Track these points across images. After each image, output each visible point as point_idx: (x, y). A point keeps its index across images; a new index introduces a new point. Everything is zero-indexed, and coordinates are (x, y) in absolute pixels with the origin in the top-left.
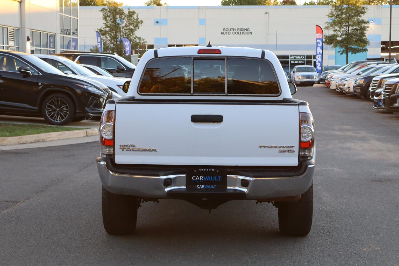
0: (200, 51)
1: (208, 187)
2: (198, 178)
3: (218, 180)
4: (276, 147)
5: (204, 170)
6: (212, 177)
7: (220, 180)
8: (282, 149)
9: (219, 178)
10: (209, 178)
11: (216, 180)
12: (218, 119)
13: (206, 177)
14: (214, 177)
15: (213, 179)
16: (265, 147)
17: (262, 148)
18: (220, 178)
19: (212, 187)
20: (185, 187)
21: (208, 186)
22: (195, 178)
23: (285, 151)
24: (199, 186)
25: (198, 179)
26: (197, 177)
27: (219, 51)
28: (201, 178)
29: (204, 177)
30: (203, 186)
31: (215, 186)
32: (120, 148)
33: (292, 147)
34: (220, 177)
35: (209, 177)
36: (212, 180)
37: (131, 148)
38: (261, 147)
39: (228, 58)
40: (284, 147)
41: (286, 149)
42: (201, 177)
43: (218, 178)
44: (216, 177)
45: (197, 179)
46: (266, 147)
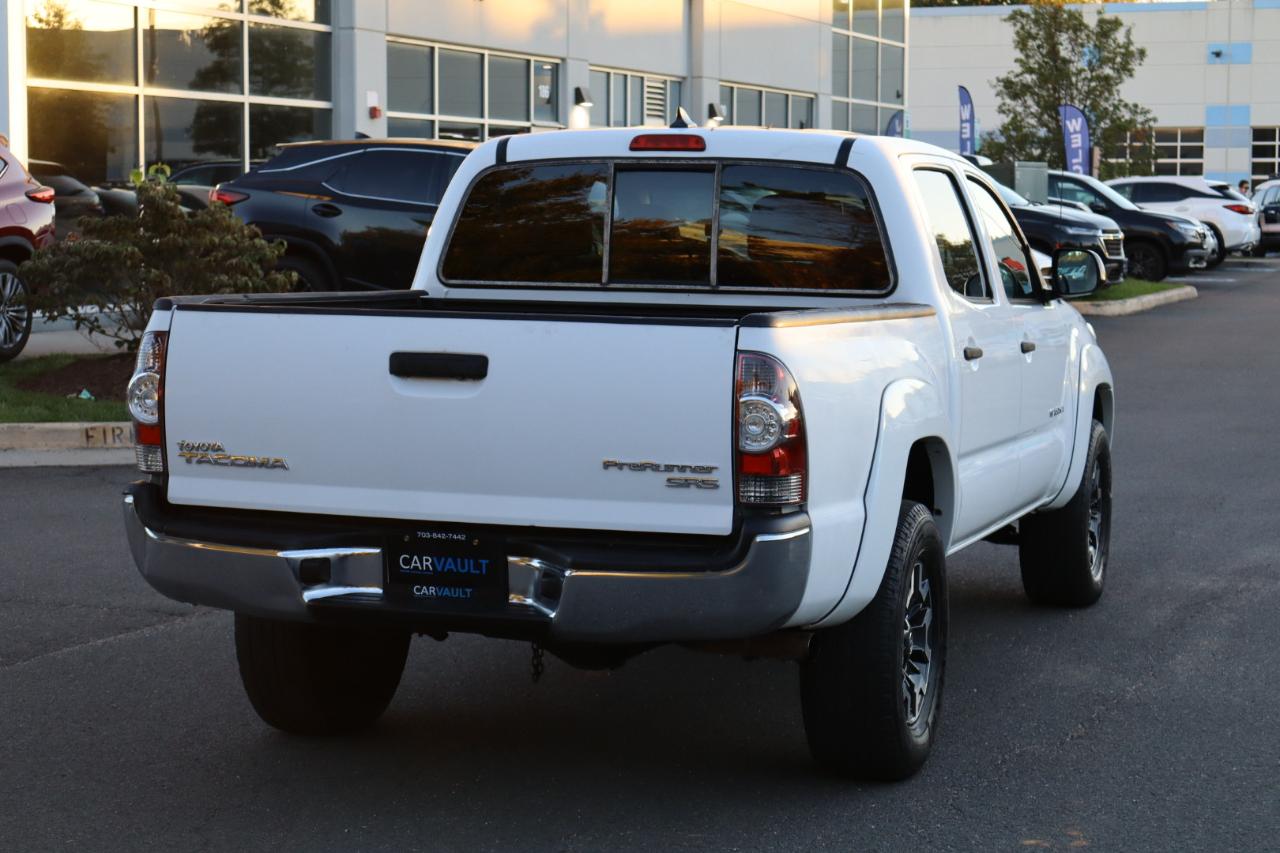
0: (639, 143)
1: (448, 594)
2: (416, 562)
3: (478, 572)
4: (655, 468)
5: (435, 535)
6: (459, 560)
7: (484, 571)
8: (676, 475)
9: (481, 565)
10: (450, 564)
11: (472, 571)
12: (471, 368)
13: (443, 560)
14: (466, 561)
15: (463, 567)
16: (620, 466)
17: (613, 470)
18: (484, 566)
19: (458, 593)
20: (378, 590)
21: (447, 589)
22: (407, 562)
23: (686, 484)
24: (419, 590)
25: (419, 565)
26: (415, 557)
27: (698, 143)
28: (427, 562)
29: (435, 559)
30: (432, 590)
31: (468, 590)
32: (178, 452)
33: (709, 470)
34: (484, 562)
35: (450, 560)
36: (461, 571)
37: (211, 455)
38: (607, 465)
39: (724, 166)
40: (682, 469)
41: (688, 475)
42: (427, 560)
43: (478, 566)
44: (471, 561)
45: (413, 564)
46: (625, 468)
